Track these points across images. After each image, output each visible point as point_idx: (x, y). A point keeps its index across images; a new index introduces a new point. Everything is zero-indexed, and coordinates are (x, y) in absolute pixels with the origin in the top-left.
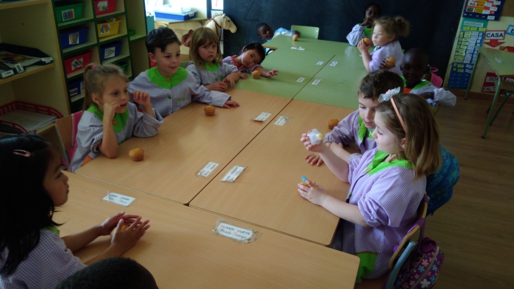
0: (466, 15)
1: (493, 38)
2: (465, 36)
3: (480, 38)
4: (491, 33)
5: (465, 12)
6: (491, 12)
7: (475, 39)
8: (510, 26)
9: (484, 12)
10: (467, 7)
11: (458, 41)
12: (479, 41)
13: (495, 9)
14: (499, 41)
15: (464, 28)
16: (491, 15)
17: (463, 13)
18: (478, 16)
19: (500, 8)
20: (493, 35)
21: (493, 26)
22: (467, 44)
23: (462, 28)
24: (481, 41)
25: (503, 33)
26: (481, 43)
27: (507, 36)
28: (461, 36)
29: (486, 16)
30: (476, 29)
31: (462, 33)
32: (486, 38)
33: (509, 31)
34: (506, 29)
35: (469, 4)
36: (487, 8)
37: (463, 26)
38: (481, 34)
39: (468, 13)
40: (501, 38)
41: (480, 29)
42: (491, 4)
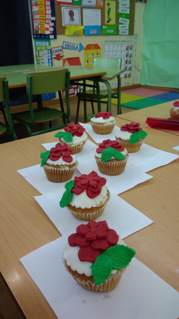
0: (35, 36)
1: (57, 53)
2: (40, 55)
3: (50, 55)
4: (55, 49)
5: (34, 34)
6: (51, 31)
7: (46, 56)
8: (64, 42)
9: (47, 32)
10: (35, 30)
11: (37, 60)
13: (52, 29)
14: (61, 55)
15: (38, 49)
16: (51, 34)
17: (32, 36)
18: (43, 36)
19: (54, 27)
20: (56, 51)
21: (55, 44)
22: (43, 61)
23: (36, 49)
24: (51, 57)
25: (61, 48)
26: (51, 59)
27: (64, 50)
28: (38, 56)
29: (48, 35)
30: (45, 48)
31: (37, 53)
32: (53, 54)
33: (64, 46)
34: (62, 45)
35: (35, 27)
36: (47, 29)
37: (36, 47)
38: (49, 52)
39: (37, 35)
40: (61, 52)
41: (48, 48)
42: (49, 25)
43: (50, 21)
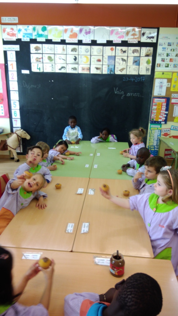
0: (151, 122)
1: (165, 132)
2: (152, 132)
3: (159, 133)
4: (164, 130)
5: (151, 121)
6: (163, 120)
7: (157, 133)
8: (172, 126)
9: (160, 120)
10: (151, 119)
11: (150, 135)
12: (159, 134)
13: (164, 119)
14: (168, 133)
15: (151, 129)
16: (163, 121)
17: (149, 121)
18: (157, 122)
19: (166, 118)
20: (165, 131)
21: (164, 127)
22: (154, 136)
23: (150, 129)
24: (160, 134)
25: (169, 129)
26: (160, 135)
27: (171, 131)
28: (151, 133)
29: (161, 122)
30: (157, 128)
31: (151, 131)
32: (162, 132)
33: (172, 128)
34: (170, 128)
35: (152, 117)
36: (160, 118)
37: (150, 128)
38: (159, 131)
39: (152, 121)
40: (169, 132)
41: (159, 129)
42: (162, 116)
43: (163, 114)
